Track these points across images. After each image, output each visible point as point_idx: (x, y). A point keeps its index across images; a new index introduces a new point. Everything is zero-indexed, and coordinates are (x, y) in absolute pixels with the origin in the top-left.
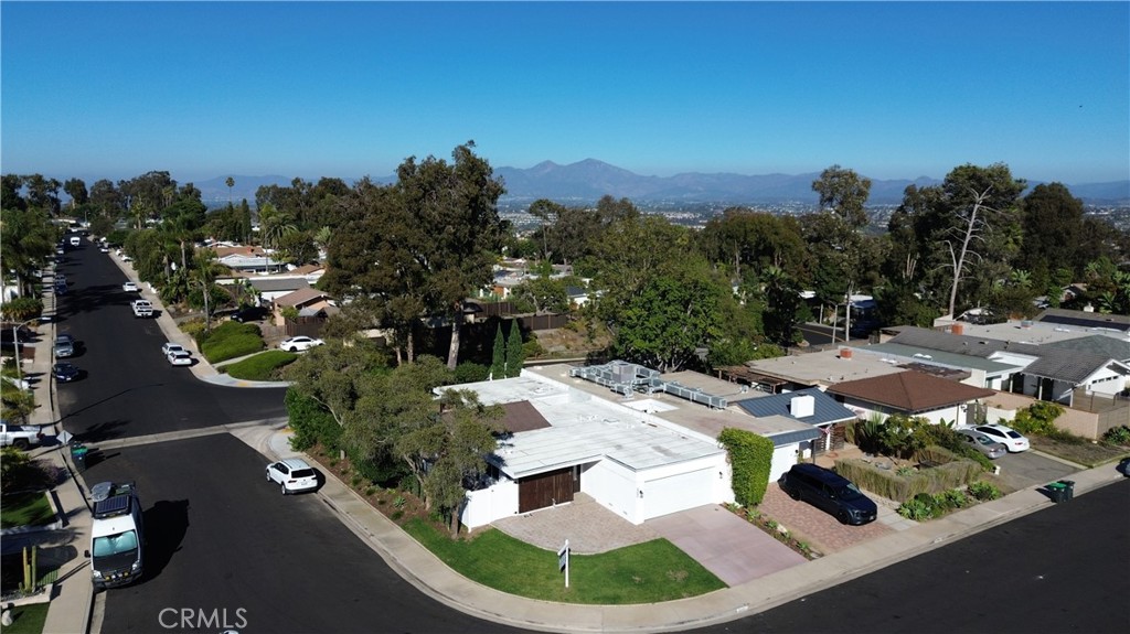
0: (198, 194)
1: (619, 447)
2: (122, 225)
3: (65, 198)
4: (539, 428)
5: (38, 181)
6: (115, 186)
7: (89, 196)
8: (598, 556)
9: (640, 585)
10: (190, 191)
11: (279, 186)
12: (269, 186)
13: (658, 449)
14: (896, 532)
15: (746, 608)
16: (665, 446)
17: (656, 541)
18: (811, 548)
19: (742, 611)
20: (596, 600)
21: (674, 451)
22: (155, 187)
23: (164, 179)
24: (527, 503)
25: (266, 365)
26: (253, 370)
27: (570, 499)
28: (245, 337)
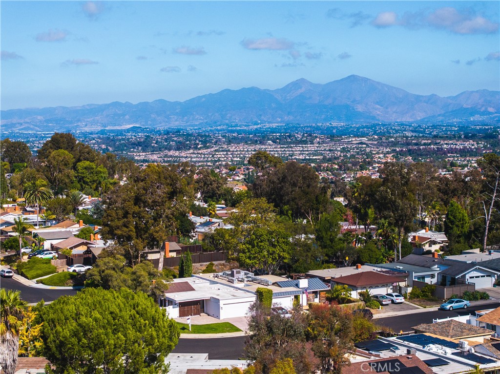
1: (219, 295)
4: (190, 291)
8: (202, 325)
9: (214, 330)
13: (233, 296)
17: (225, 323)
21: (238, 295)
24: (182, 314)
25: (63, 278)
26: (57, 281)
27: (199, 314)
28: (45, 265)
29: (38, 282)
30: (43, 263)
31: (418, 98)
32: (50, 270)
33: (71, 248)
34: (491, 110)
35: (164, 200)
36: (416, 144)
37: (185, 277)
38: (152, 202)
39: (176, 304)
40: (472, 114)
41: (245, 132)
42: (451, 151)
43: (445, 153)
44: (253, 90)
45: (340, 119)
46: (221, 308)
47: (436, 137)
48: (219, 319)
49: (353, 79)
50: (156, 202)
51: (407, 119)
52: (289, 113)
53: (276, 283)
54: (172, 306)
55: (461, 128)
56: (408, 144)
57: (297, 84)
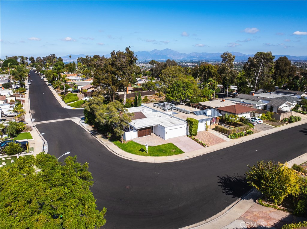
0: (62, 60)
1: (162, 122)
2: (43, 69)
3: (29, 62)
4: (143, 118)
5: (22, 58)
6: (42, 58)
7: (35, 61)
8: (155, 147)
9: (164, 152)
10: (60, 59)
11: (83, 58)
12: (80, 57)
13: (172, 123)
14: (227, 141)
15: (188, 157)
16: (173, 122)
17: (169, 143)
18: (206, 145)
19: (187, 158)
20: (154, 156)
21: (175, 123)
22: (51, 59)
23: (54, 56)
24: (140, 135)
25: (79, 104)
26: (76, 105)
27: (150, 134)
28: (74, 97)
29: (68, 105)
30: (73, 96)
31: (181, 54)
32: (76, 99)
33: (87, 89)
34: (197, 57)
35: (127, 64)
36: (182, 64)
37: (138, 106)
38: (120, 65)
39: (135, 130)
40: (193, 58)
41: (143, 61)
42: (190, 66)
43: (188, 66)
44: (145, 51)
45: (164, 59)
46: (165, 132)
47: (186, 62)
48: (165, 139)
49: (167, 49)
50: (122, 65)
51: (179, 59)
52: (153, 57)
53: (192, 112)
54: (133, 131)
55: (191, 61)
56: (180, 64)
57: (154, 50)
